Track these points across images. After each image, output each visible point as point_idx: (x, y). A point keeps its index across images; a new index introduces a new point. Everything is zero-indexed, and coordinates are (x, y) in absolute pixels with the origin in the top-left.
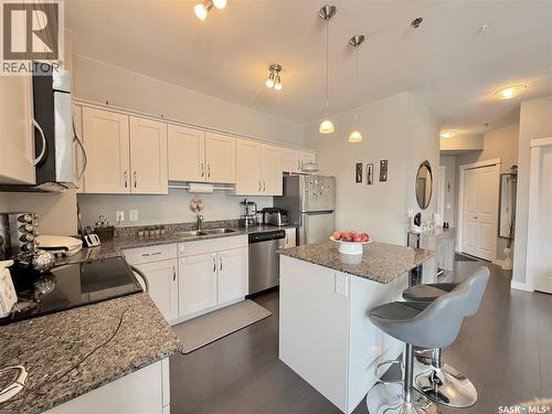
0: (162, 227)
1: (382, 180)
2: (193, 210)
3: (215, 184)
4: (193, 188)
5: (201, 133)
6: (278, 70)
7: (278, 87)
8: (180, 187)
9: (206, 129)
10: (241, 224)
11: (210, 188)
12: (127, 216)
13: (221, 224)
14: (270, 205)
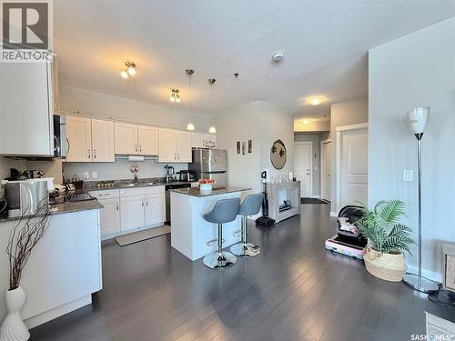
0: (112, 182)
1: (249, 152)
2: (132, 171)
3: (144, 156)
4: (131, 158)
5: (135, 126)
6: (177, 92)
7: (178, 100)
8: (122, 158)
9: (138, 124)
10: (164, 180)
11: (142, 158)
12: (90, 174)
13: (150, 180)
14: (186, 168)
